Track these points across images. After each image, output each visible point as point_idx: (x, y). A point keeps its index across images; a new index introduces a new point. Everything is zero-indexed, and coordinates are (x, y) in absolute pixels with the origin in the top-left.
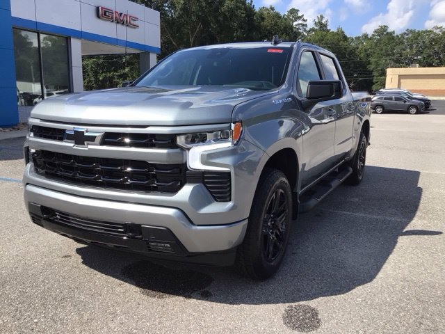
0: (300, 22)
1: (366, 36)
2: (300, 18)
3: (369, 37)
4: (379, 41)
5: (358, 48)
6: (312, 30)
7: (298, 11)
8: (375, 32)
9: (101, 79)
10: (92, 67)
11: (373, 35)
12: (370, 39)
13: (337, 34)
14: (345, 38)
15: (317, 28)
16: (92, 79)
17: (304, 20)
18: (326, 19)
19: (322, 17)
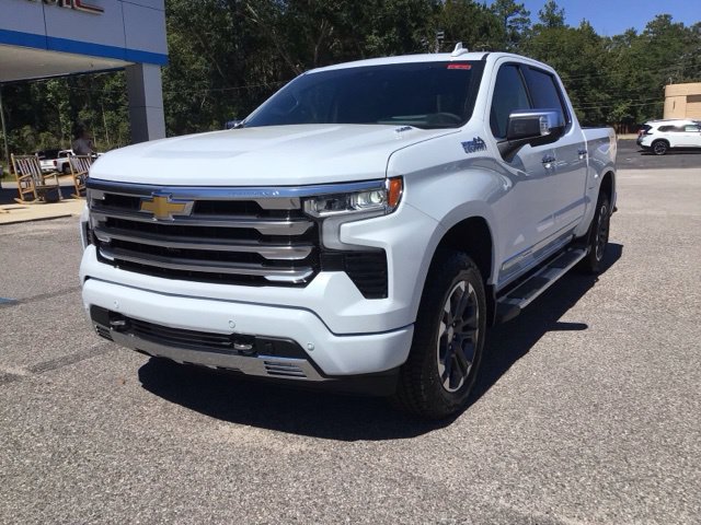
0: (519, 16)
1: (632, 34)
2: (516, 10)
3: (638, 35)
5: (617, 56)
6: (537, 28)
8: (649, 26)
11: (646, 32)
12: (641, 36)
13: (580, 32)
14: (594, 39)
15: (546, 24)
17: (524, 13)
18: (560, 8)
19: (553, 6)
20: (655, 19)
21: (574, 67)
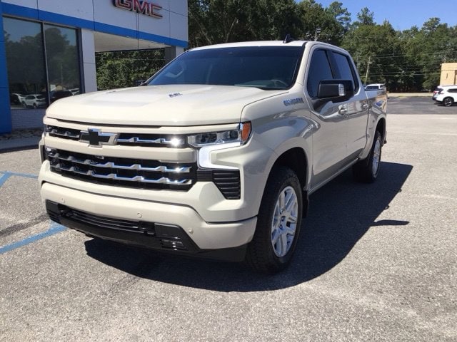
0: (343, 16)
1: (415, 30)
2: (342, 12)
3: (419, 30)
4: (430, 35)
5: (406, 43)
6: (356, 24)
7: (341, 4)
8: (425, 25)
9: (132, 79)
10: (123, 67)
11: (423, 28)
12: (421, 32)
13: (384, 27)
14: (392, 32)
15: (362, 22)
16: (124, 79)
17: (348, 14)
18: (371, 12)
19: (367, 10)
20: (429, 20)
21: (380, 50)
